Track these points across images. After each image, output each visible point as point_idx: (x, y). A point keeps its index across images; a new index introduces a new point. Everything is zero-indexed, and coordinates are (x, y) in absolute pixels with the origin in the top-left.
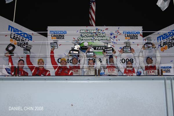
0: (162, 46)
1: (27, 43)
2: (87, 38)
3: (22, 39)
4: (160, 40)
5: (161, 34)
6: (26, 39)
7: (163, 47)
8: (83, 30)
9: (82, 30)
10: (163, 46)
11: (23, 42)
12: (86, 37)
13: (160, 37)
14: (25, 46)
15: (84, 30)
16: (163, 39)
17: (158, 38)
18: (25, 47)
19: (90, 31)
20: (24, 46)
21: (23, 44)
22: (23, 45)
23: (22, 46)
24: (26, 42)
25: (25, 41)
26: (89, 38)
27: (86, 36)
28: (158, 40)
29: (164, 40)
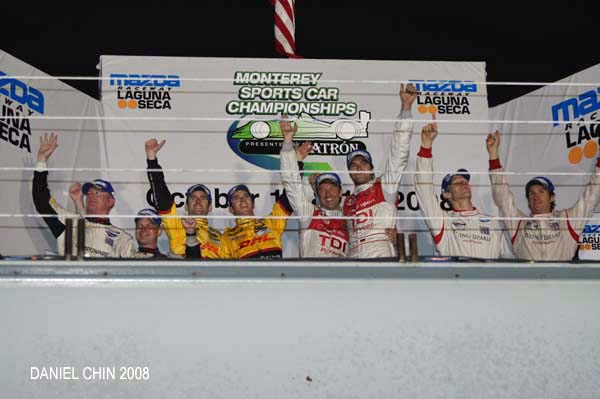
0: (574, 144)
1: (24, 120)
2: (264, 104)
3: (7, 105)
4: (566, 118)
5: (568, 93)
6: (20, 108)
7: (578, 145)
8: (247, 75)
9: (243, 74)
10: (580, 142)
11: (11, 117)
12: (260, 104)
13: (563, 106)
14: (18, 134)
15: (250, 73)
16: (576, 116)
17: (555, 109)
18: (19, 139)
19: (276, 76)
20: (14, 134)
21: (11, 125)
22: (11, 130)
23: (7, 136)
24: (21, 118)
25: (18, 114)
26: (271, 105)
27: (258, 99)
28: (556, 118)
29: (581, 116)
